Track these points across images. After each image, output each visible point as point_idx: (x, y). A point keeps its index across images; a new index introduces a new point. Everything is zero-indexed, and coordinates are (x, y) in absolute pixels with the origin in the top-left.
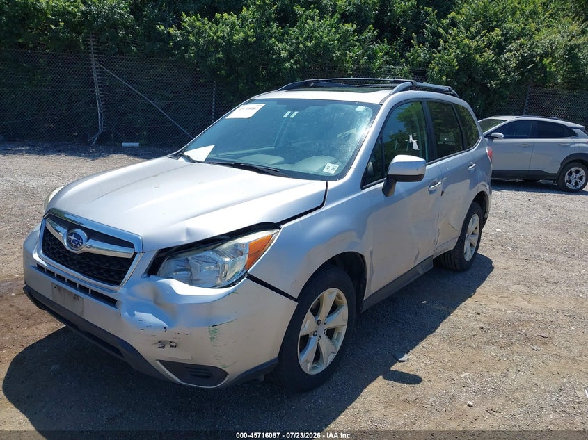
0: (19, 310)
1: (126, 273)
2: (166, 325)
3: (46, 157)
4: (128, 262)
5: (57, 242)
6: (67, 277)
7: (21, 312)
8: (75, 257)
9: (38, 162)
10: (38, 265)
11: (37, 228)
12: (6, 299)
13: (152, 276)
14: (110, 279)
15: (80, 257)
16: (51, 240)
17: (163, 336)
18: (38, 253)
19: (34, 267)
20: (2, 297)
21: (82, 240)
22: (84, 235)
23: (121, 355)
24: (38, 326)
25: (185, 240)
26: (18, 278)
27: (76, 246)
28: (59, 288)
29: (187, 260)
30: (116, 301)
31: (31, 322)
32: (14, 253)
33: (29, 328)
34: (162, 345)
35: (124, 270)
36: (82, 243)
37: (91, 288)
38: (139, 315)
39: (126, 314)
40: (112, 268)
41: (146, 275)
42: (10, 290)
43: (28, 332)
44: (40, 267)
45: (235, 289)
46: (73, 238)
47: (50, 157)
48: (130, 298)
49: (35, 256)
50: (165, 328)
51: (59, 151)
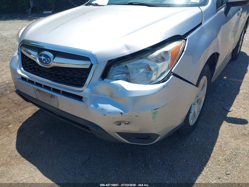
0: (13, 101)
1: (86, 78)
2: (121, 111)
3: (8, 21)
4: (87, 71)
5: (32, 61)
6: (43, 84)
7: (15, 102)
8: (46, 71)
9: (5, 24)
10: (21, 77)
11: (16, 54)
12: (5, 95)
13: (105, 79)
14: (75, 83)
15: (50, 70)
16: (27, 61)
17: (119, 118)
18: (20, 69)
19: (20, 79)
20: (2, 94)
21: (50, 58)
22: (51, 55)
23: (90, 130)
24: (26, 109)
25: (126, 52)
26: (8, 83)
27: (46, 63)
28: (39, 91)
29: (126, 66)
30: (83, 97)
31: (21, 107)
32: (3, 70)
33: (21, 111)
34: (119, 123)
35: (85, 76)
36: (50, 60)
37: (61, 89)
38: (101, 106)
39: (92, 105)
40: (75, 76)
41: (101, 79)
42: (6, 90)
43: (22, 113)
44: (23, 79)
45: (167, 84)
46: (43, 58)
47: (10, 21)
48: (94, 95)
49: (19, 72)
50: (121, 113)
51: (14, 18)
